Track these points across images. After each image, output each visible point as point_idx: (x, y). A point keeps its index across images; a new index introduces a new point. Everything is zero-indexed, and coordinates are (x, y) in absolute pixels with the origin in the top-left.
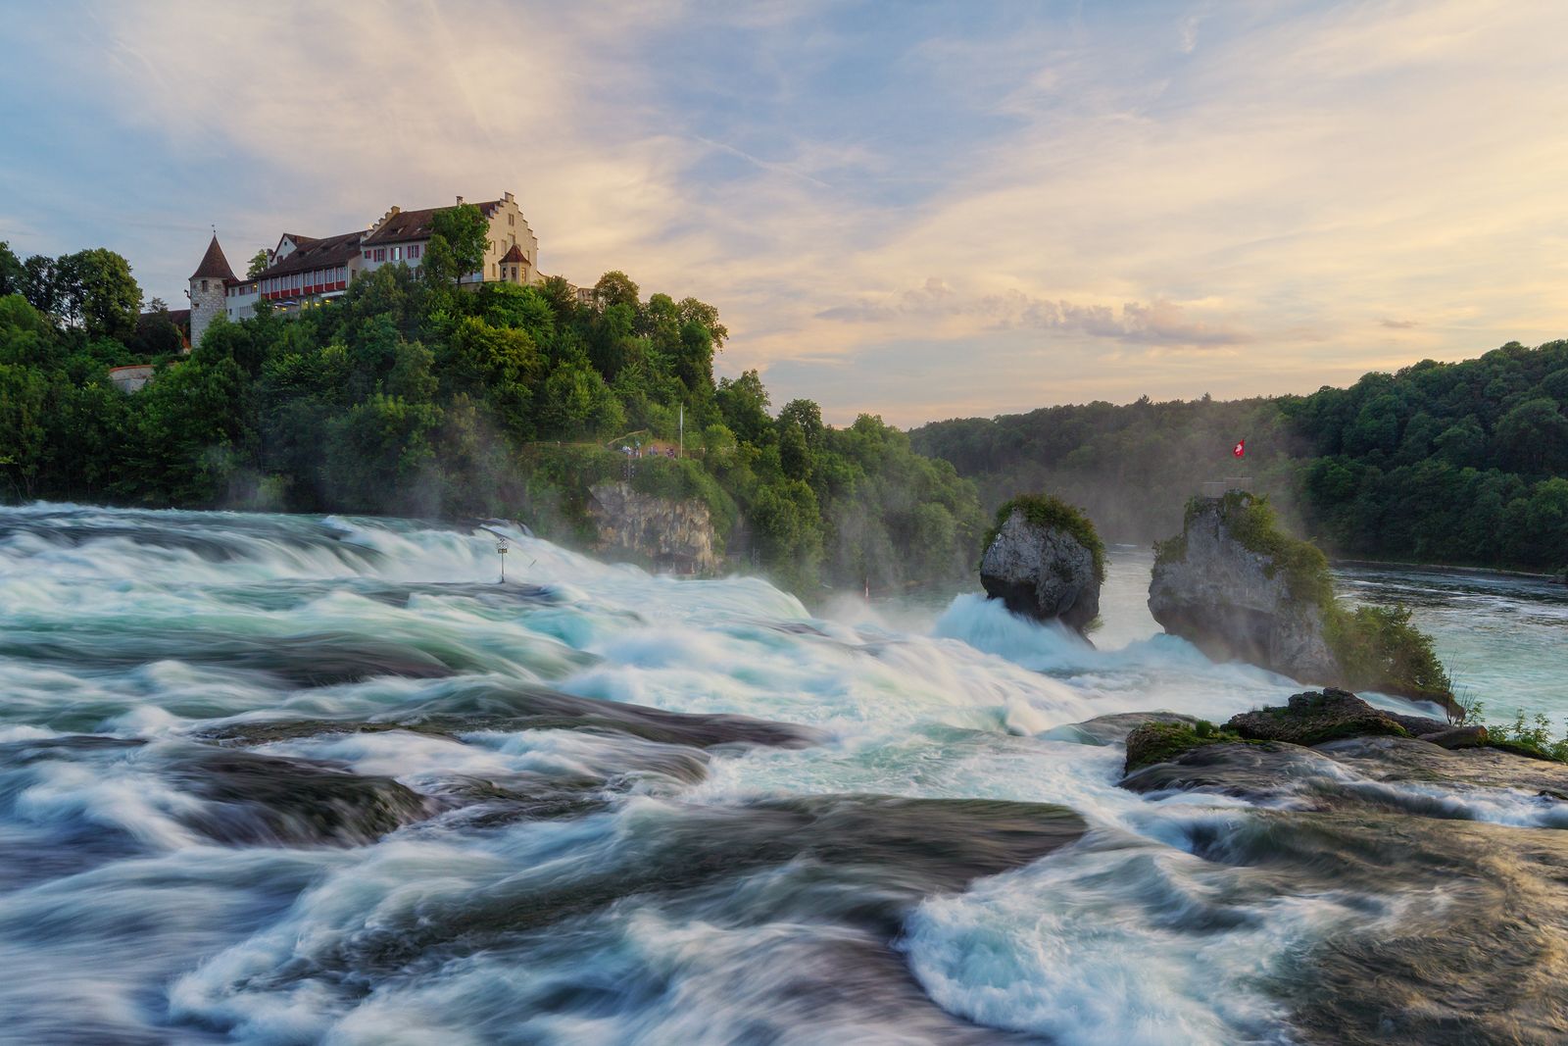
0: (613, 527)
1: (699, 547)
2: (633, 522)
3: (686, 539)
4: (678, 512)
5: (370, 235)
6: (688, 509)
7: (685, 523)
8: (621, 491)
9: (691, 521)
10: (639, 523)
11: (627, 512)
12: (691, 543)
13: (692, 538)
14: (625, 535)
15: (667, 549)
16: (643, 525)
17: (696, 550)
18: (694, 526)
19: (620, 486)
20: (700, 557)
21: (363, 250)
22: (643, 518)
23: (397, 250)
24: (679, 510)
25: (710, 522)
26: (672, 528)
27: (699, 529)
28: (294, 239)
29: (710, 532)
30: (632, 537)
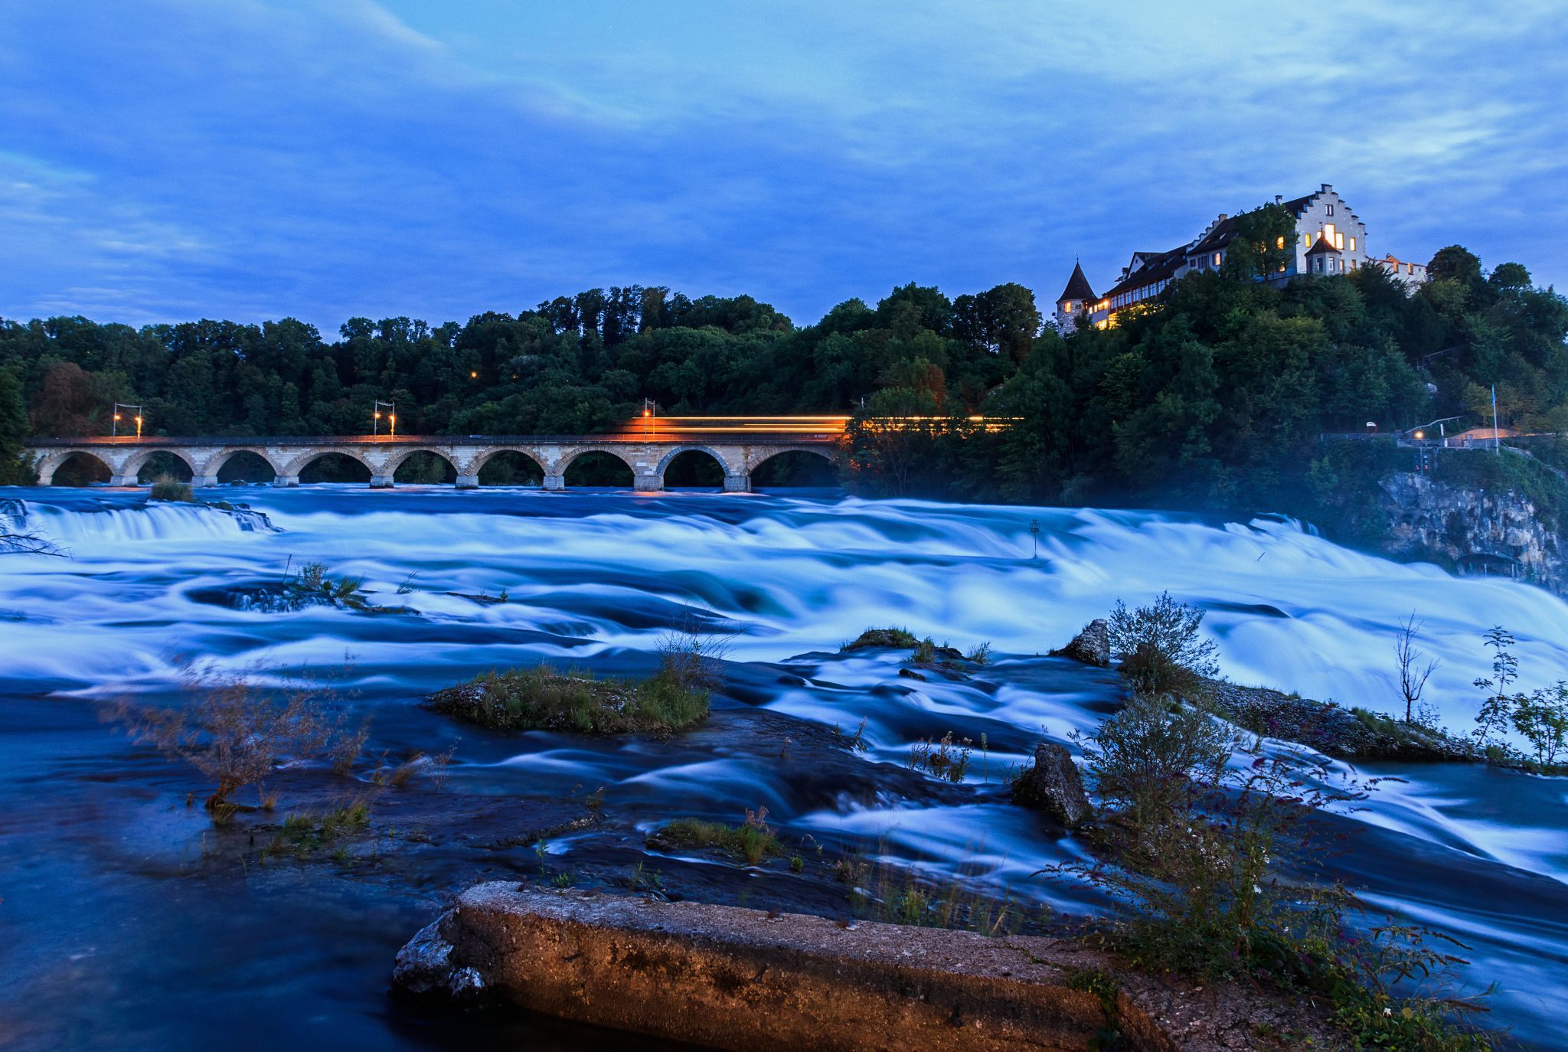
0: (1409, 523)
1: (1521, 547)
2: (1431, 516)
3: (1502, 537)
4: (1485, 506)
5: (1196, 244)
6: (1500, 503)
7: (1497, 518)
8: (1414, 483)
9: (1506, 516)
10: (1439, 519)
11: (1423, 507)
12: (1510, 542)
13: (1511, 537)
14: (1423, 532)
15: (1478, 549)
16: (1444, 522)
17: (1518, 551)
18: (1509, 522)
19: (1413, 477)
20: (1524, 558)
21: (1188, 259)
22: (1443, 513)
23: (1218, 255)
24: (1487, 504)
25: (1537, 517)
26: (1481, 525)
27: (1520, 526)
28: (1142, 256)
29: (1536, 529)
30: (1431, 535)
